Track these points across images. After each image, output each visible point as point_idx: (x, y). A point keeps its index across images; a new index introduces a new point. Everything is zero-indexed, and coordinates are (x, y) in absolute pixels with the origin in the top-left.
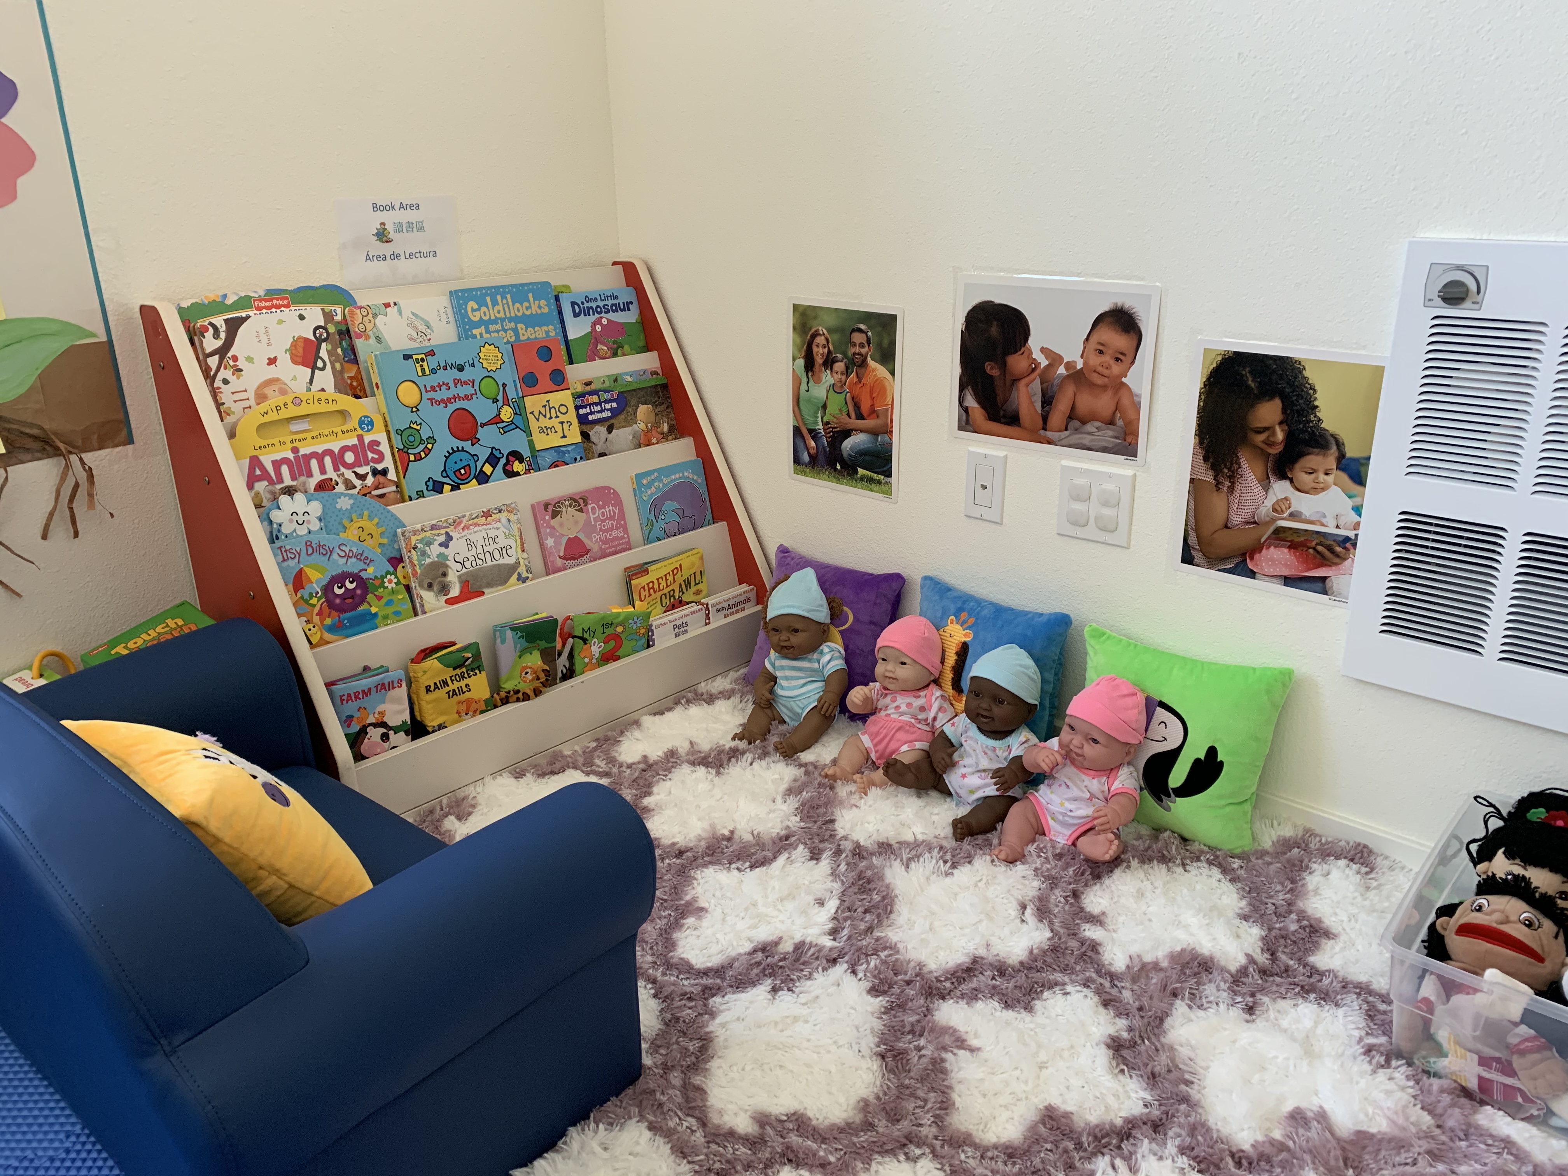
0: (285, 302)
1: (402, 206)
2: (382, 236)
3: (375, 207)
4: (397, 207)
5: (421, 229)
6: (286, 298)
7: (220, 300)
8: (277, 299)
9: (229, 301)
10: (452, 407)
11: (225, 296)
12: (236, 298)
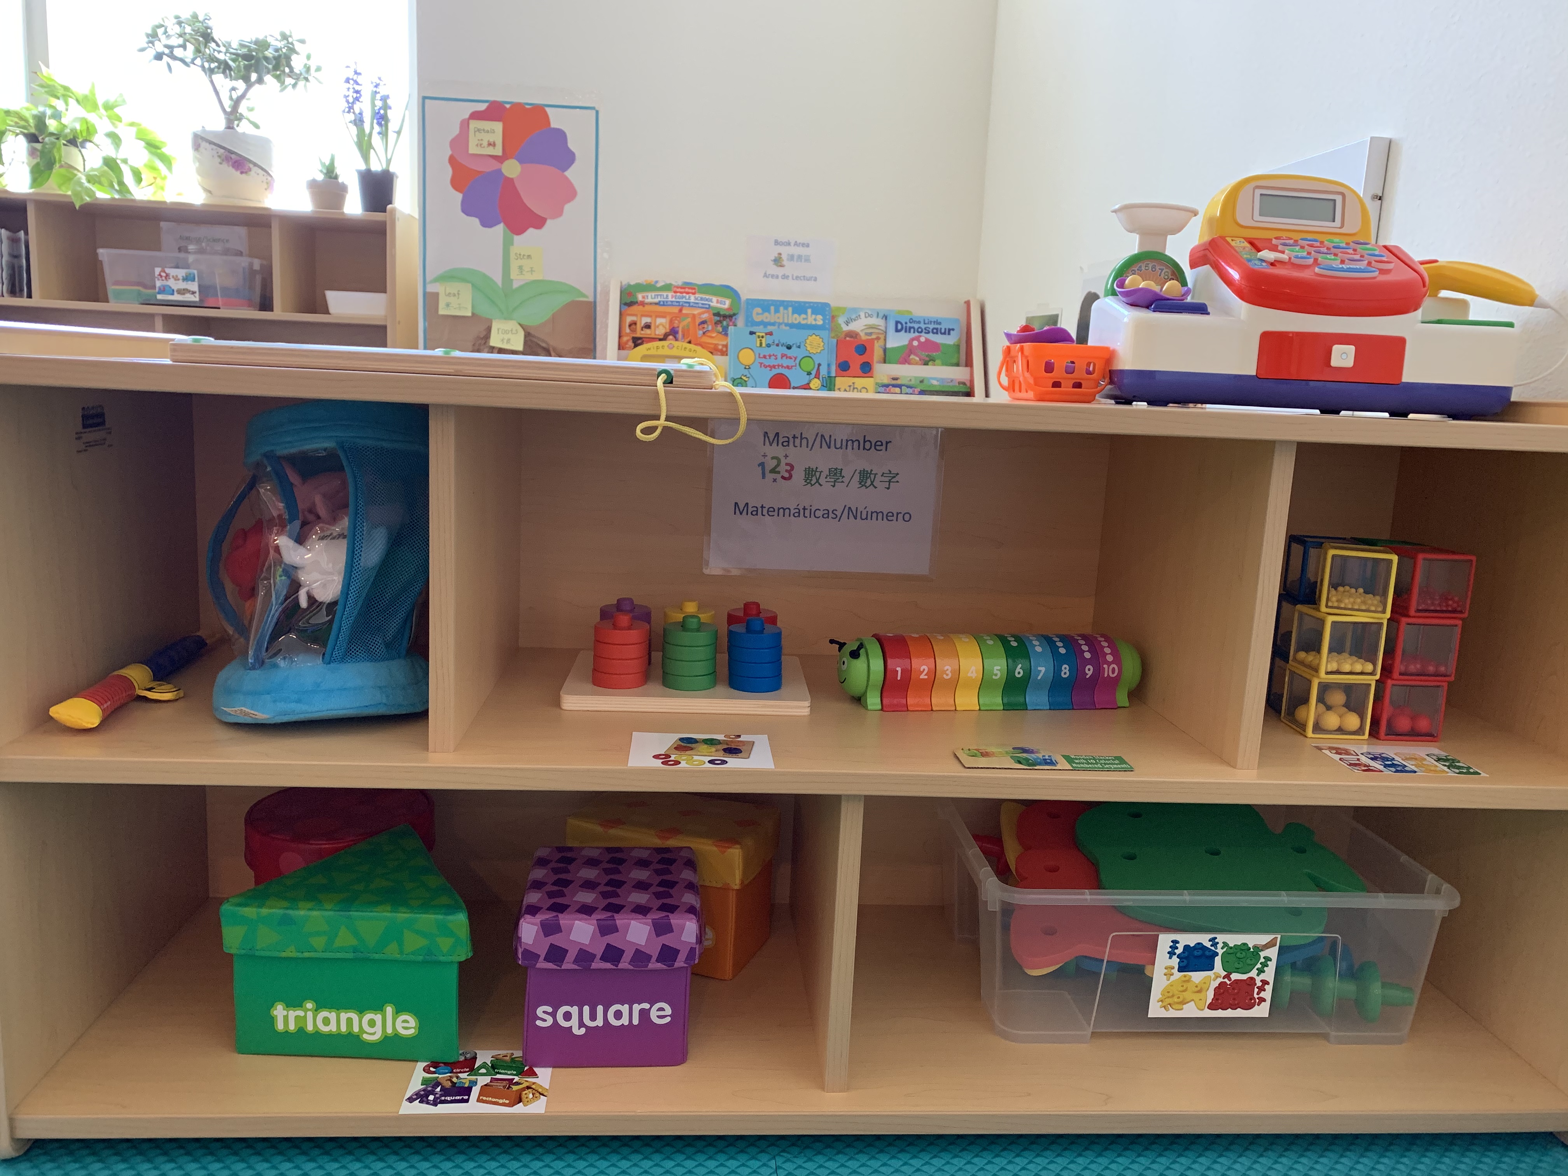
0: (693, 291)
1: (796, 244)
2: (778, 261)
3: (777, 243)
4: (792, 244)
5: (807, 260)
6: (694, 289)
7: (653, 283)
8: (689, 288)
9: (658, 285)
10: (775, 371)
11: (657, 282)
12: (663, 284)
